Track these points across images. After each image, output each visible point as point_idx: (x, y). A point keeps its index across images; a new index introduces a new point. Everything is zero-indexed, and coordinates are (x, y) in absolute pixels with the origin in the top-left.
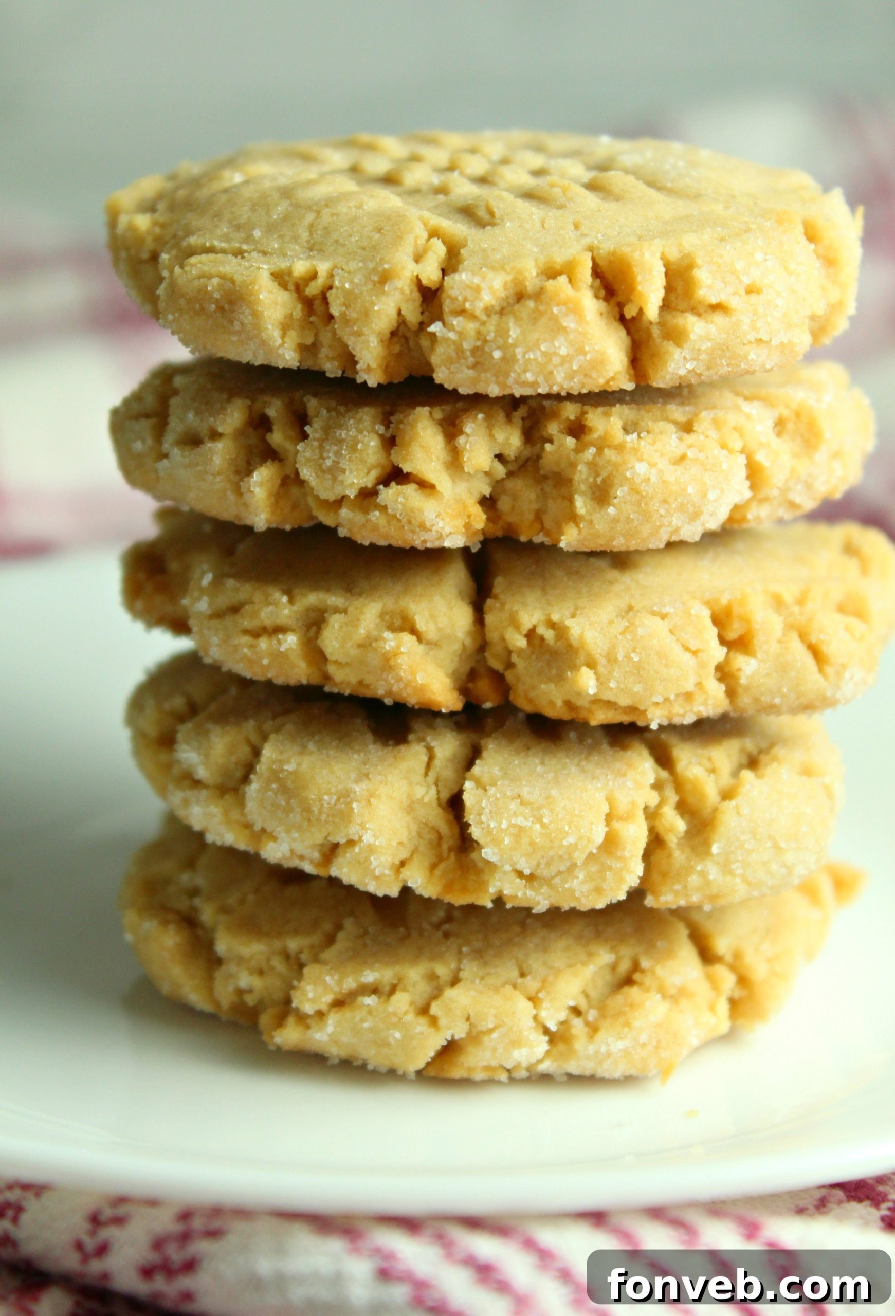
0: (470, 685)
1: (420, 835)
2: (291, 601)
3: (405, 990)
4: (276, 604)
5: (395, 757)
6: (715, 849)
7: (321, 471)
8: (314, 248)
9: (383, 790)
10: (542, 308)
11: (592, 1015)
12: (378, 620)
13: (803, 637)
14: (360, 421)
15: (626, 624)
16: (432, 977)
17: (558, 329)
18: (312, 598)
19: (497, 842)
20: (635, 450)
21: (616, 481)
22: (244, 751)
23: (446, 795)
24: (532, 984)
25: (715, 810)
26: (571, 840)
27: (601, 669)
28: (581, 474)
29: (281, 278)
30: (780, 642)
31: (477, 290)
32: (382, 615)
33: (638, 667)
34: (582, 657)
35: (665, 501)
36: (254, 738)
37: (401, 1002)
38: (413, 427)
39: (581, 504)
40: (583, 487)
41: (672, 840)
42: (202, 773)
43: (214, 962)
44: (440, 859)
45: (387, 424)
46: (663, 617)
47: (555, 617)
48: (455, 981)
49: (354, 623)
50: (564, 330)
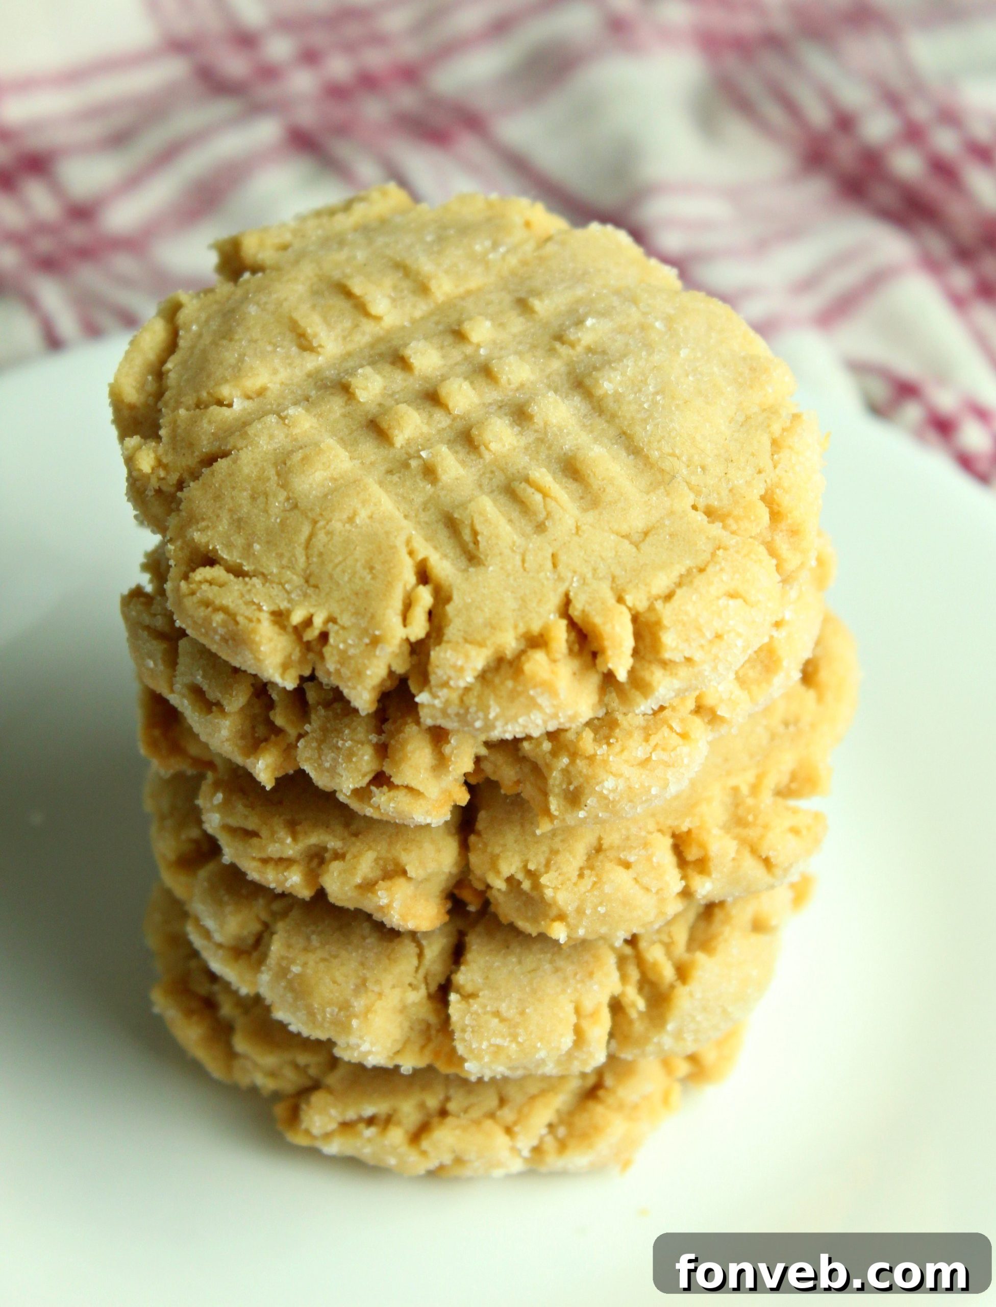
0: (456, 892)
1: (411, 1028)
2: (295, 839)
3: (399, 1124)
4: (282, 842)
5: (389, 959)
6: (670, 1027)
7: (320, 768)
8: (310, 581)
9: (379, 1004)
10: (520, 688)
11: (561, 1131)
12: (373, 864)
13: (754, 851)
14: (354, 730)
15: (594, 879)
16: (422, 1106)
17: (533, 704)
18: (314, 839)
19: (479, 1058)
20: (605, 762)
21: (587, 791)
22: (256, 927)
23: (433, 987)
24: (507, 1114)
25: (672, 987)
26: (542, 1054)
27: (571, 920)
28: (555, 777)
29: (280, 617)
30: (734, 859)
31: (461, 670)
32: (376, 860)
33: (605, 915)
34: (554, 912)
35: (631, 801)
36: (264, 916)
37: (397, 1136)
38: (403, 744)
39: (554, 805)
40: (557, 790)
41: (633, 1014)
42: (218, 937)
43: (231, 1055)
44: (429, 1039)
45: (380, 732)
46: (627, 865)
47: (532, 867)
48: (443, 1113)
49: (352, 870)
50: (539, 707)
